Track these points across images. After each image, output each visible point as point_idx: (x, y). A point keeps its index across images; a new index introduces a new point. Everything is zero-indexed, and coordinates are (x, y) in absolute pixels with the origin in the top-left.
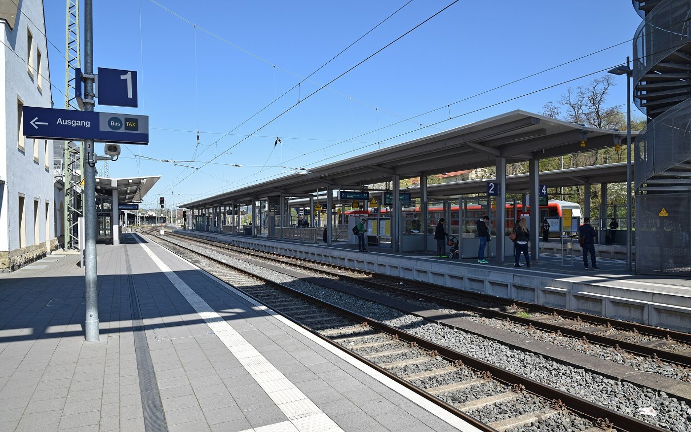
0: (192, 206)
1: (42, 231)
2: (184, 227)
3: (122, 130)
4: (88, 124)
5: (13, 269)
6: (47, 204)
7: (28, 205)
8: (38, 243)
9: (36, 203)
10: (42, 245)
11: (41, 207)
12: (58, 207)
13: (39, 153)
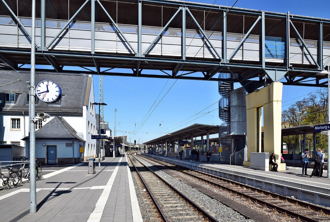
0: (148, 143)
1: (93, 153)
2: (145, 152)
3: (104, 138)
4: (99, 137)
5: (87, 161)
6: (94, 145)
7: (90, 145)
8: (92, 155)
9: (92, 145)
10: (93, 156)
11: (93, 146)
12: (97, 146)
13: (93, 132)
